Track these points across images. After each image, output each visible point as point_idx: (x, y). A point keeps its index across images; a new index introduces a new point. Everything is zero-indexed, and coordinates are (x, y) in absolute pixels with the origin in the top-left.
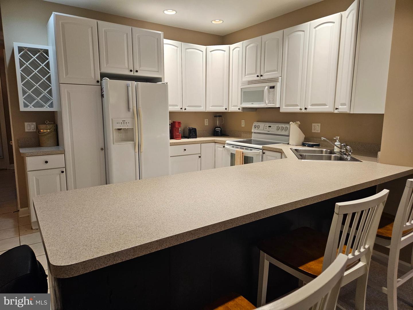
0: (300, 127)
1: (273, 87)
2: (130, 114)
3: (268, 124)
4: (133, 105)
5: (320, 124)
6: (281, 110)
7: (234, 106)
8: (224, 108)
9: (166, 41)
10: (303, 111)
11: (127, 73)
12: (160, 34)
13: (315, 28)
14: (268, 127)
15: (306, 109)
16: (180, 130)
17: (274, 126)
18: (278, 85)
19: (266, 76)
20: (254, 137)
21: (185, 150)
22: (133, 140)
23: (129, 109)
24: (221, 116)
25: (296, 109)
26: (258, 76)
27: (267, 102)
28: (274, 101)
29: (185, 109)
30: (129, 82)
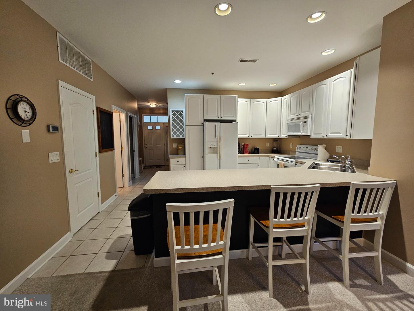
0: (326, 149)
1: (305, 122)
2: (216, 140)
3: (306, 146)
4: (218, 134)
5: (341, 147)
6: (311, 137)
7: (284, 134)
8: (277, 136)
9: (239, 99)
10: (325, 137)
11: (217, 118)
12: (236, 97)
13: (333, 82)
14: (306, 149)
15: (326, 136)
16: (248, 148)
17: (310, 147)
18: (309, 121)
19: (302, 115)
20: (297, 155)
21: (248, 160)
22: (217, 153)
23: (215, 137)
24: (277, 141)
25: (320, 136)
26: (297, 115)
27: (302, 132)
28: (306, 131)
29: (251, 137)
30: (217, 123)
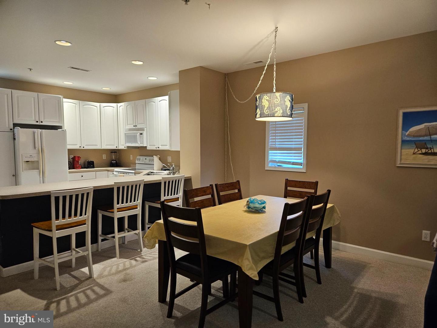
0: (160, 159)
1: (141, 134)
2: (35, 151)
3: (145, 158)
4: (38, 144)
5: (170, 157)
6: (148, 148)
7: (122, 145)
8: (116, 146)
10: (158, 149)
11: (34, 123)
12: (60, 97)
13: (159, 101)
15: (158, 148)
16: (80, 162)
17: (148, 158)
18: (144, 133)
19: (139, 126)
20: (137, 166)
21: (82, 176)
22: (38, 169)
23: (35, 147)
24: (116, 152)
25: (154, 148)
26: (134, 126)
27: (139, 143)
28: (142, 143)
29: (84, 147)
30: (36, 130)
